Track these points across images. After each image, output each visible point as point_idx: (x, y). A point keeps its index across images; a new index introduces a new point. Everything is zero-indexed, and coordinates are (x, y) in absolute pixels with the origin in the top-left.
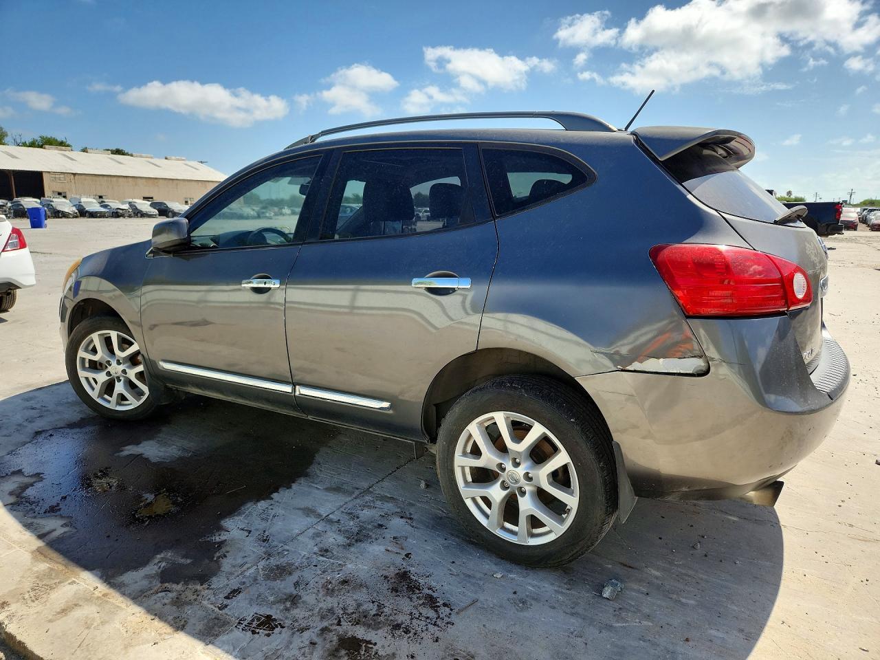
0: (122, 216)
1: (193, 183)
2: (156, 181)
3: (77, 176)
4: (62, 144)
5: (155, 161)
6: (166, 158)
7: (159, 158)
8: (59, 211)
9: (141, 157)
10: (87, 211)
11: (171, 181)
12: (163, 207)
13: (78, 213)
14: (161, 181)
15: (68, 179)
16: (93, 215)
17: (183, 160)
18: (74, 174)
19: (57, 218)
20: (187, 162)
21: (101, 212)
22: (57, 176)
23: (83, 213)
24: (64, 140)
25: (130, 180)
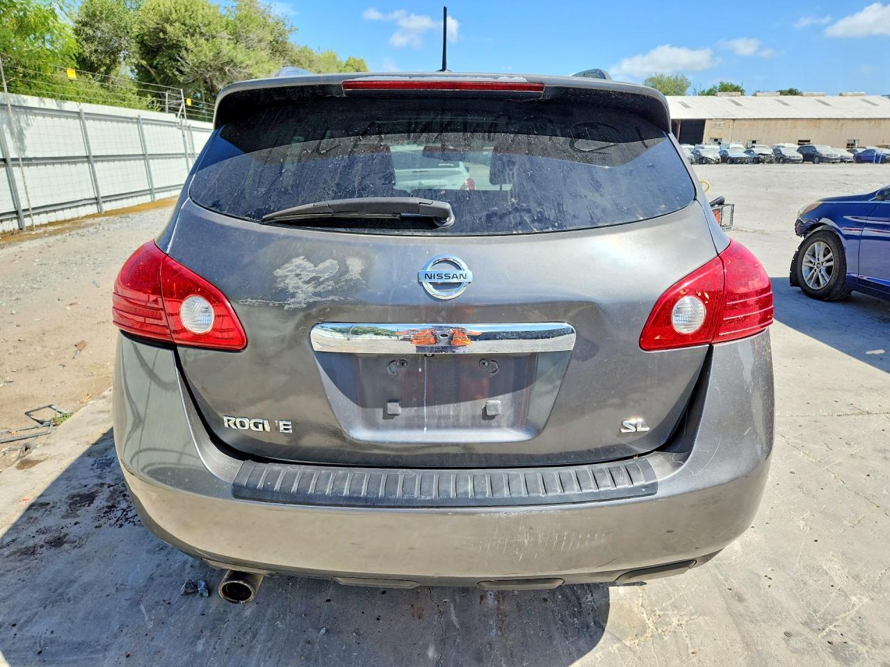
0: (763, 162)
1: (864, 122)
2: (819, 121)
3: (736, 122)
4: (736, 89)
5: (826, 99)
6: (841, 95)
7: (832, 95)
8: (703, 158)
9: (812, 95)
10: (729, 158)
11: (836, 121)
12: (810, 152)
13: (720, 160)
14: (824, 121)
15: (727, 125)
16: (733, 161)
17: (862, 95)
18: (734, 120)
19: (700, 164)
20: (868, 98)
21: (741, 158)
22: (718, 123)
23: (725, 159)
24: (740, 85)
25: (790, 122)
